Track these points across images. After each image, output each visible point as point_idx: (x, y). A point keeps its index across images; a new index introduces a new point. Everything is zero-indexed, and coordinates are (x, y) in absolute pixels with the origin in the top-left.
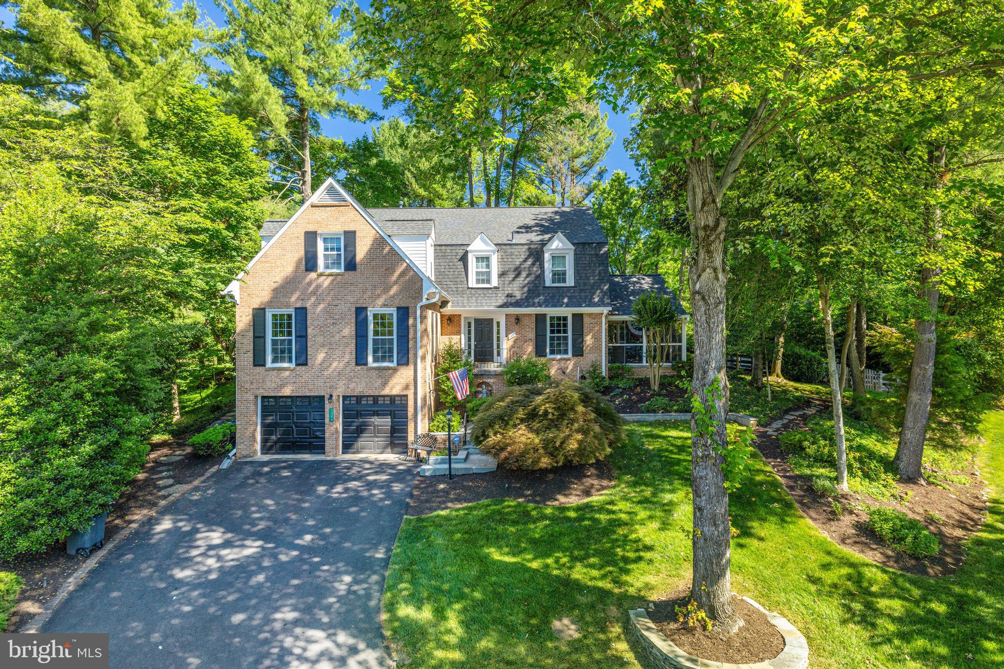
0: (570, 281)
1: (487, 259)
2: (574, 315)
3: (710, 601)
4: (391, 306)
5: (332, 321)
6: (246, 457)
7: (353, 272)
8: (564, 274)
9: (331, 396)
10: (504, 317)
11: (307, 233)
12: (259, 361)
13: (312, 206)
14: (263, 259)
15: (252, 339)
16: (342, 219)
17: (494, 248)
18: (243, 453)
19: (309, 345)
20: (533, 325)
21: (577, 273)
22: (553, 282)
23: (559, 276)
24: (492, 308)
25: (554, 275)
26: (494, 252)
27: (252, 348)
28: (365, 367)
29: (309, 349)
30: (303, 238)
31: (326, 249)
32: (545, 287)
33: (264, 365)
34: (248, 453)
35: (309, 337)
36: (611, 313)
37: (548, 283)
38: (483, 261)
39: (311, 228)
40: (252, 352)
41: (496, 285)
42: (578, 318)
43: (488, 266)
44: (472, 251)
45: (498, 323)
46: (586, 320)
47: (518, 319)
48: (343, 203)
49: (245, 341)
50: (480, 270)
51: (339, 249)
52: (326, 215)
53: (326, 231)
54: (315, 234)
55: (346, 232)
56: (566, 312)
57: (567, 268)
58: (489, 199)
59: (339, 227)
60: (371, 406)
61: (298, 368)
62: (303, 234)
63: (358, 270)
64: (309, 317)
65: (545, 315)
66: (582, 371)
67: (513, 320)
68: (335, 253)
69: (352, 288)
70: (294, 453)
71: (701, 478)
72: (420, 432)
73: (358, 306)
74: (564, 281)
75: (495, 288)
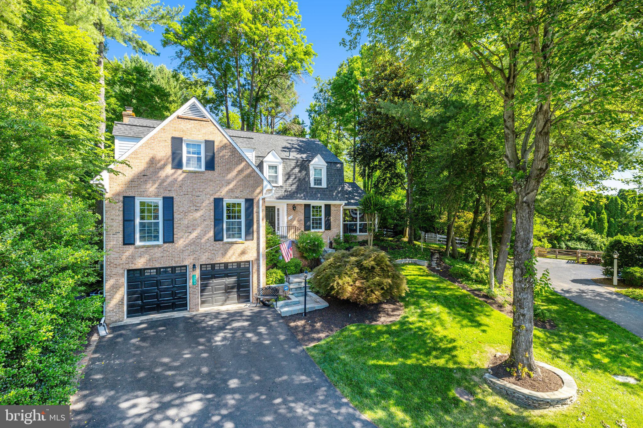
0: (324, 185)
1: (276, 167)
2: (326, 205)
3: (528, 362)
4: (241, 198)
5: (195, 208)
6: (116, 322)
7: (212, 172)
8: (321, 180)
9: (194, 265)
10: (286, 206)
11: (173, 138)
12: (128, 240)
13: (178, 117)
14: (133, 156)
15: (121, 223)
16: (203, 131)
17: (280, 160)
18: (112, 319)
19: (175, 226)
20: (303, 211)
21: (328, 180)
22: (315, 184)
23: (318, 181)
24: (274, 200)
25: (315, 180)
26: (280, 163)
27: (121, 229)
28: (221, 242)
29: (175, 230)
30: (170, 142)
31: (189, 152)
32: (310, 188)
33: (134, 244)
34: (117, 318)
35: (175, 220)
36: (346, 205)
37: (312, 185)
38: (273, 169)
39: (177, 135)
40: (121, 233)
41: (281, 185)
42: (328, 207)
43: (276, 172)
44: (266, 162)
45: (278, 209)
46: (332, 208)
47: (294, 207)
48: (204, 119)
49: (115, 224)
50: (270, 174)
51: (199, 153)
52: (190, 126)
53: (190, 138)
54: (181, 140)
55: (206, 141)
56: (321, 203)
57: (322, 177)
58: (243, 126)
59: (201, 136)
60: (222, 270)
61: (166, 245)
62: (170, 139)
63: (216, 170)
64: (175, 205)
65: (310, 205)
66: (330, 239)
67: (291, 207)
68: (196, 156)
69: (211, 183)
70: (159, 313)
71: (525, 299)
72: (261, 286)
73: (216, 197)
74: (321, 184)
75: (281, 187)
